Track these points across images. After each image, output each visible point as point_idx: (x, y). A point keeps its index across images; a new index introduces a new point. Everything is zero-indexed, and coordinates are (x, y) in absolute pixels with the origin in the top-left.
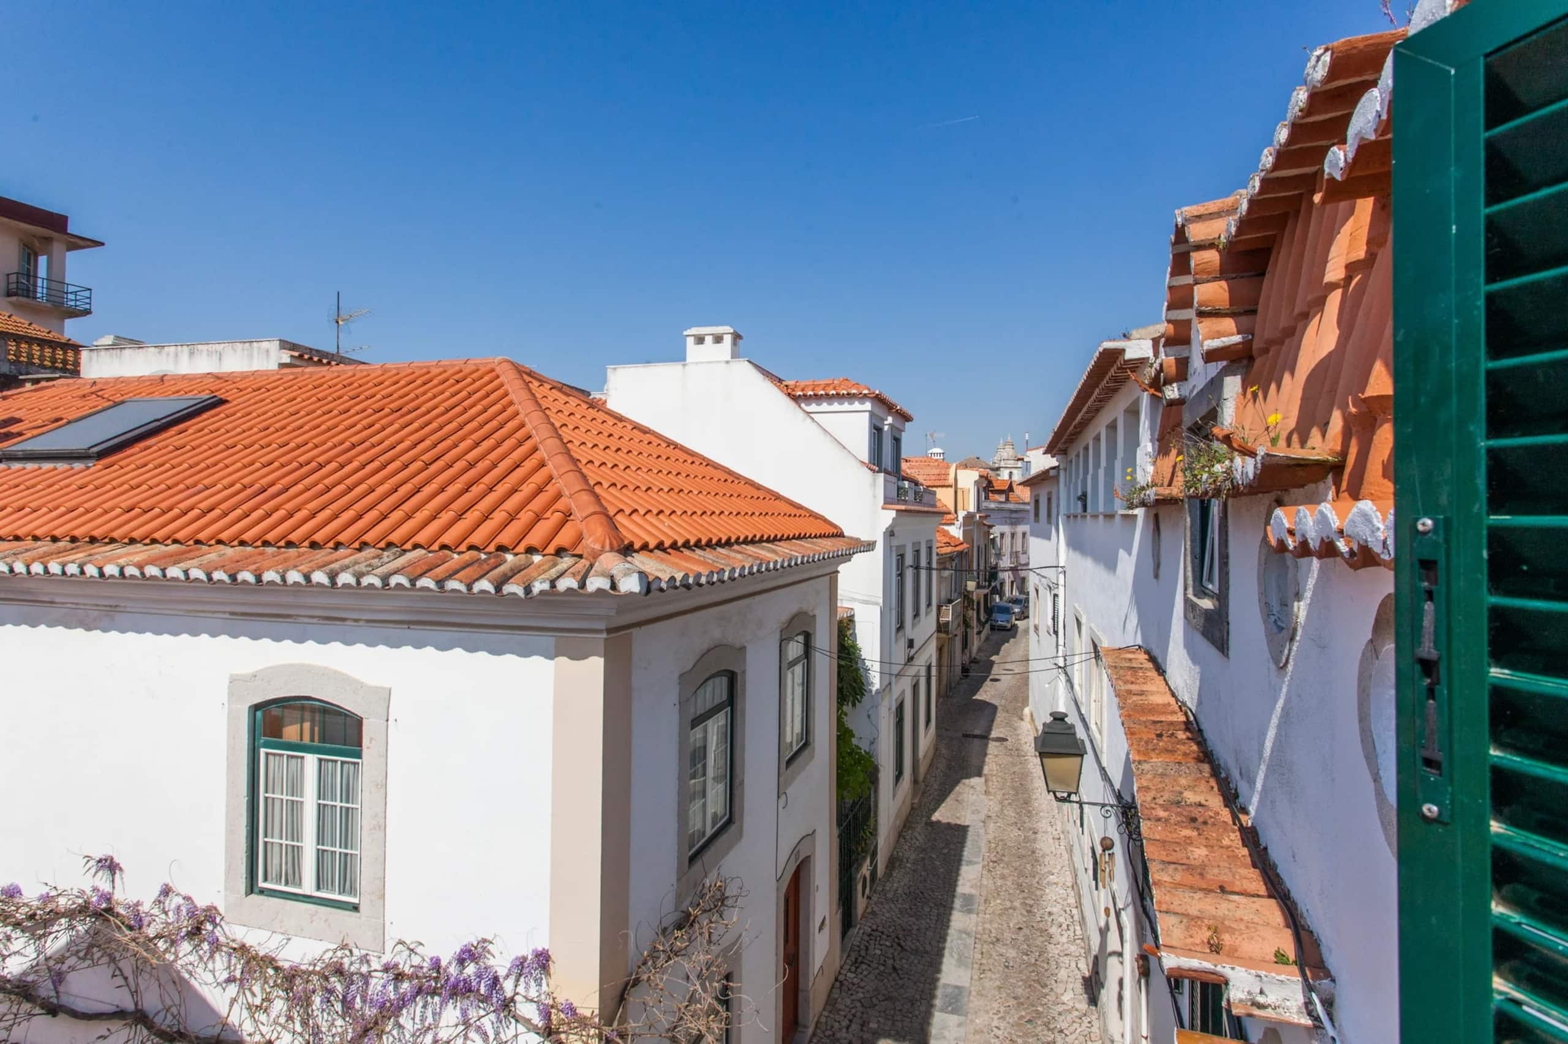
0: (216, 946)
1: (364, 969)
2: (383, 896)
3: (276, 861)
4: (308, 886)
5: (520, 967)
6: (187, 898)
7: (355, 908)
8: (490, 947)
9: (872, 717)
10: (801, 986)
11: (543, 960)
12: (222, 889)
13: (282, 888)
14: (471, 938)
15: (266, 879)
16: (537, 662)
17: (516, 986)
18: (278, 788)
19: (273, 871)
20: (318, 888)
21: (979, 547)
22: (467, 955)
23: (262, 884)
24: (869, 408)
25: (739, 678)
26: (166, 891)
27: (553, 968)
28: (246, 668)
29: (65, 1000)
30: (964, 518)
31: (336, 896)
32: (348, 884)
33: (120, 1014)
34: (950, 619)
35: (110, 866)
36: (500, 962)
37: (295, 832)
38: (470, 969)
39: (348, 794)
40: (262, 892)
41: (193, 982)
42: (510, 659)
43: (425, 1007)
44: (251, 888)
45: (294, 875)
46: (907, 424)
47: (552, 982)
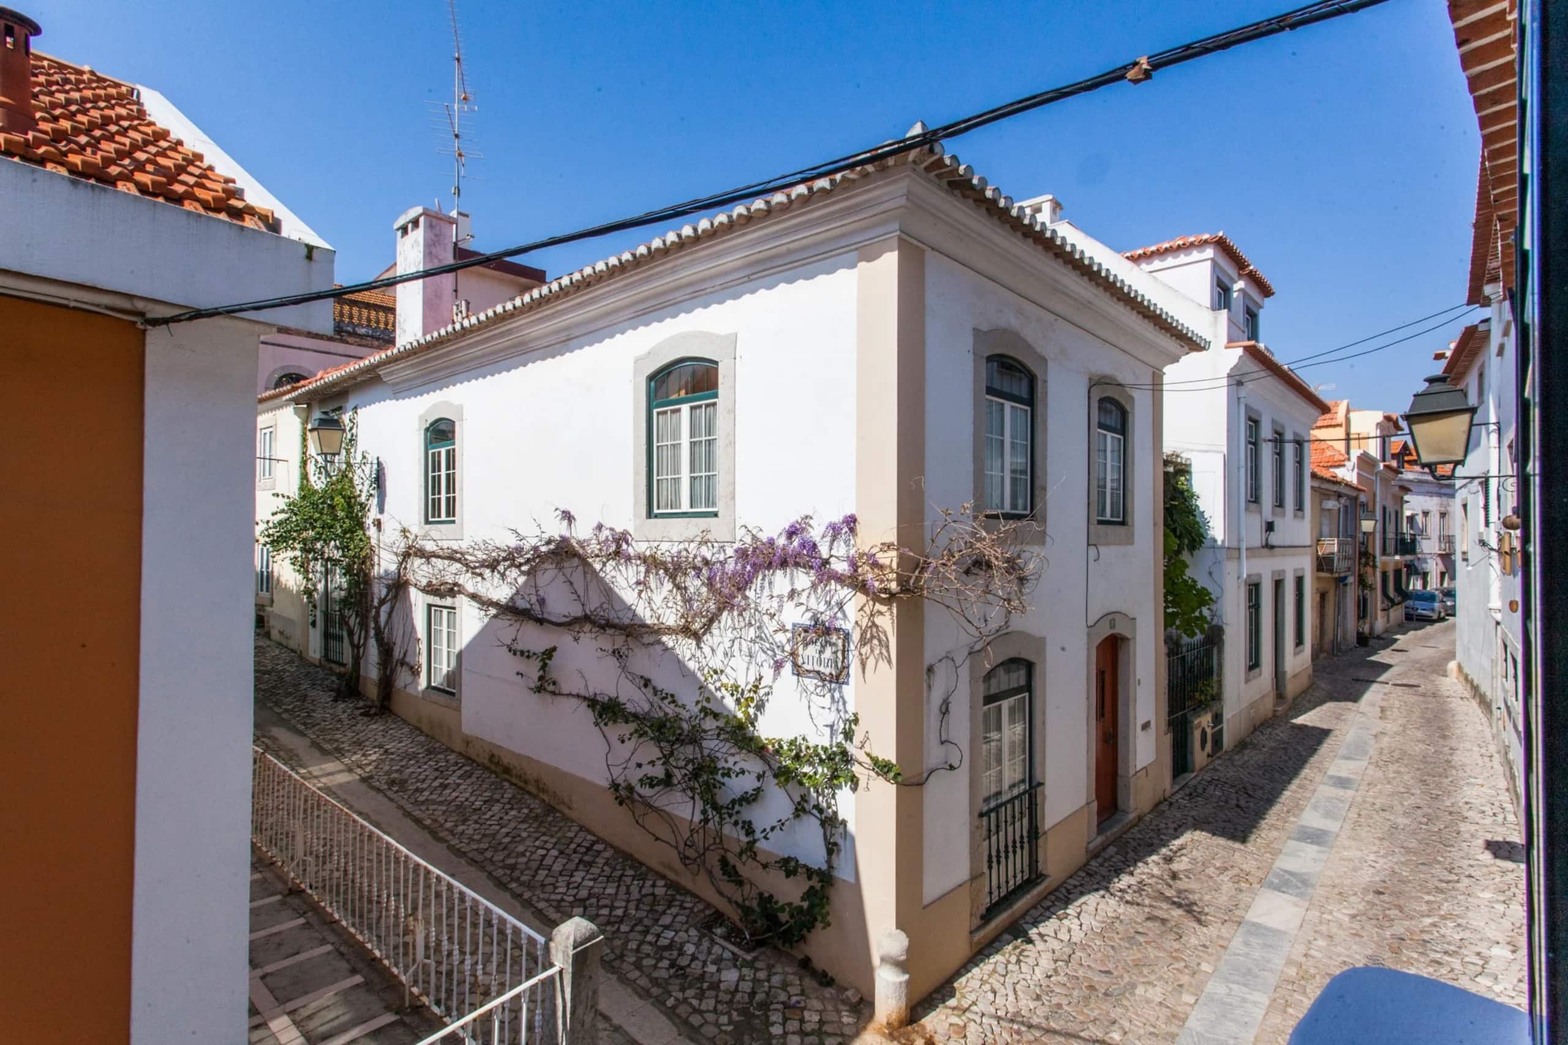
0: (629, 559)
1: (722, 557)
2: (734, 498)
3: (665, 493)
4: (685, 507)
5: (835, 531)
6: (612, 529)
7: (716, 515)
8: (811, 522)
9: (1215, 576)
10: (1120, 772)
11: (851, 522)
12: (632, 517)
13: (669, 511)
14: (793, 517)
15: (658, 508)
16: (843, 274)
17: (831, 549)
18: (665, 438)
19: (663, 503)
20: (692, 507)
21: (1384, 509)
22: (791, 533)
23: (656, 511)
24: (1212, 256)
25: (1040, 383)
26: (600, 527)
27: (859, 528)
28: (642, 351)
29: (545, 616)
30: (1359, 458)
31: (704, 510)
32: (710, 501)
33: (576, 621)
34: (1336, 550)
35: (568, 517)
36: (816, 532)
37: (676, 470)
38: (796, 542)
39: (710, 431)
40: (656, 516)
41: (616, 590)
42: (821, 279)
43: (763, 579)
44: (650, 514)
45: (676, 502)
46: (1266, 300)
47: (859, 541)
